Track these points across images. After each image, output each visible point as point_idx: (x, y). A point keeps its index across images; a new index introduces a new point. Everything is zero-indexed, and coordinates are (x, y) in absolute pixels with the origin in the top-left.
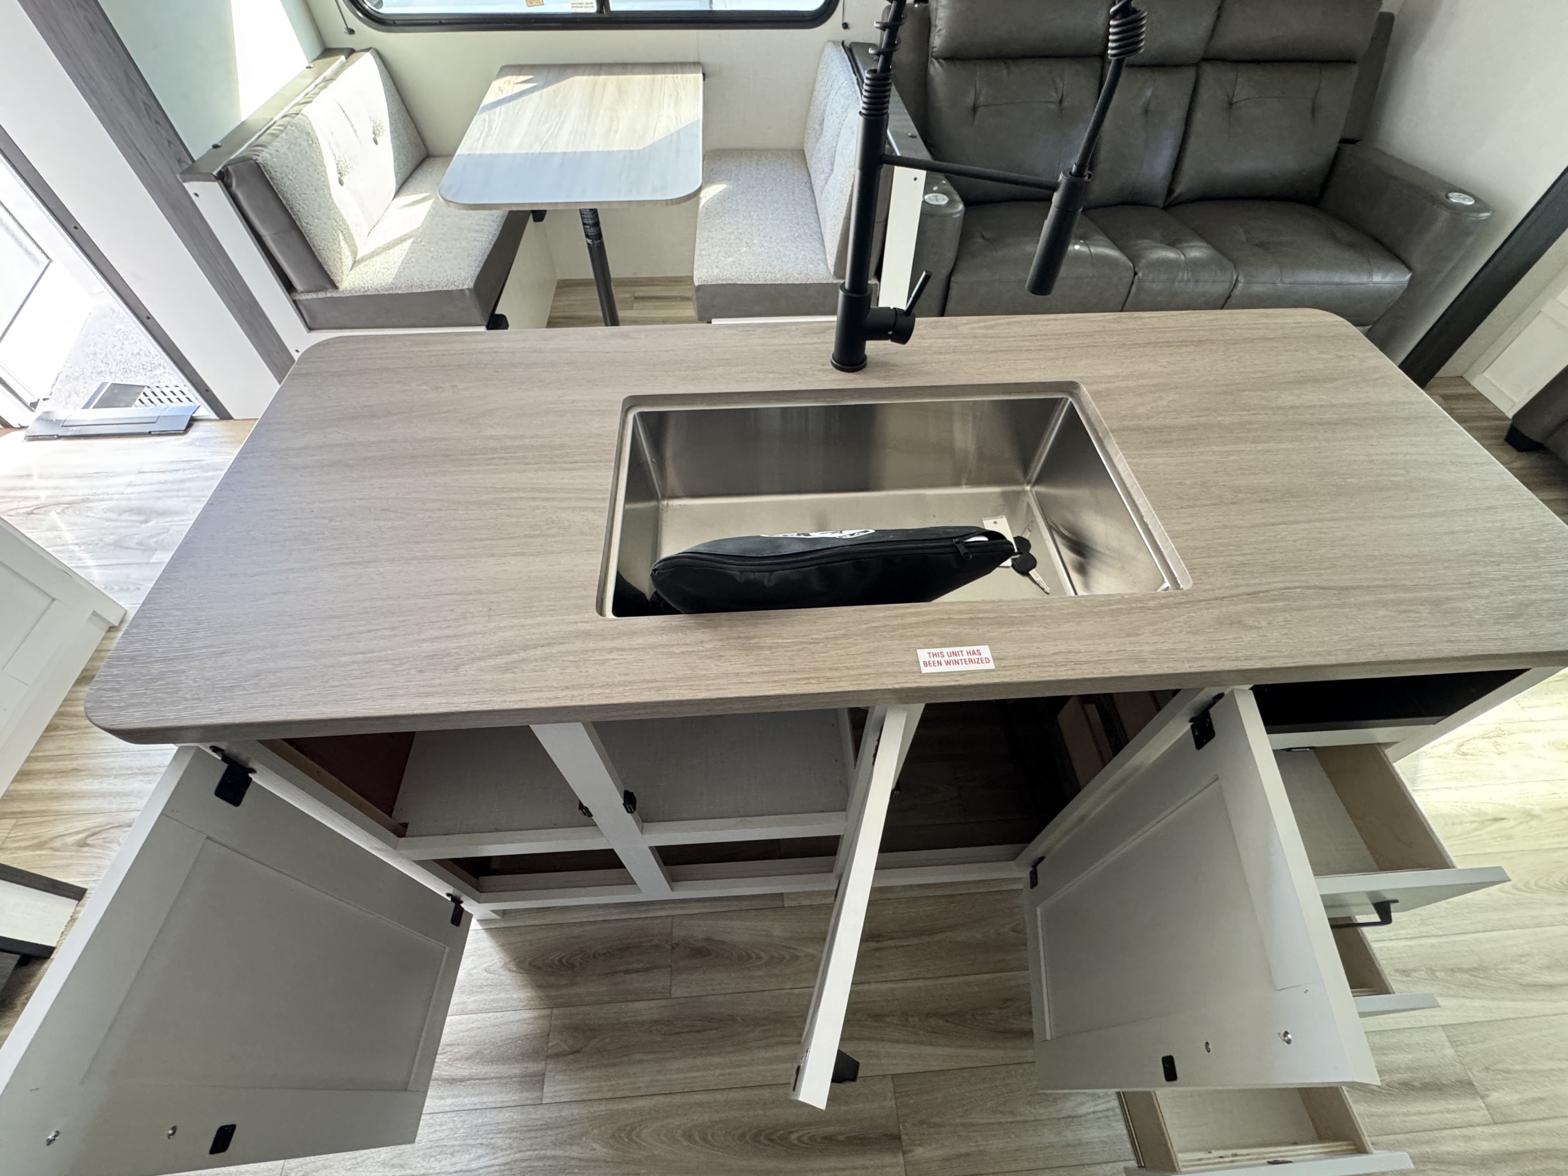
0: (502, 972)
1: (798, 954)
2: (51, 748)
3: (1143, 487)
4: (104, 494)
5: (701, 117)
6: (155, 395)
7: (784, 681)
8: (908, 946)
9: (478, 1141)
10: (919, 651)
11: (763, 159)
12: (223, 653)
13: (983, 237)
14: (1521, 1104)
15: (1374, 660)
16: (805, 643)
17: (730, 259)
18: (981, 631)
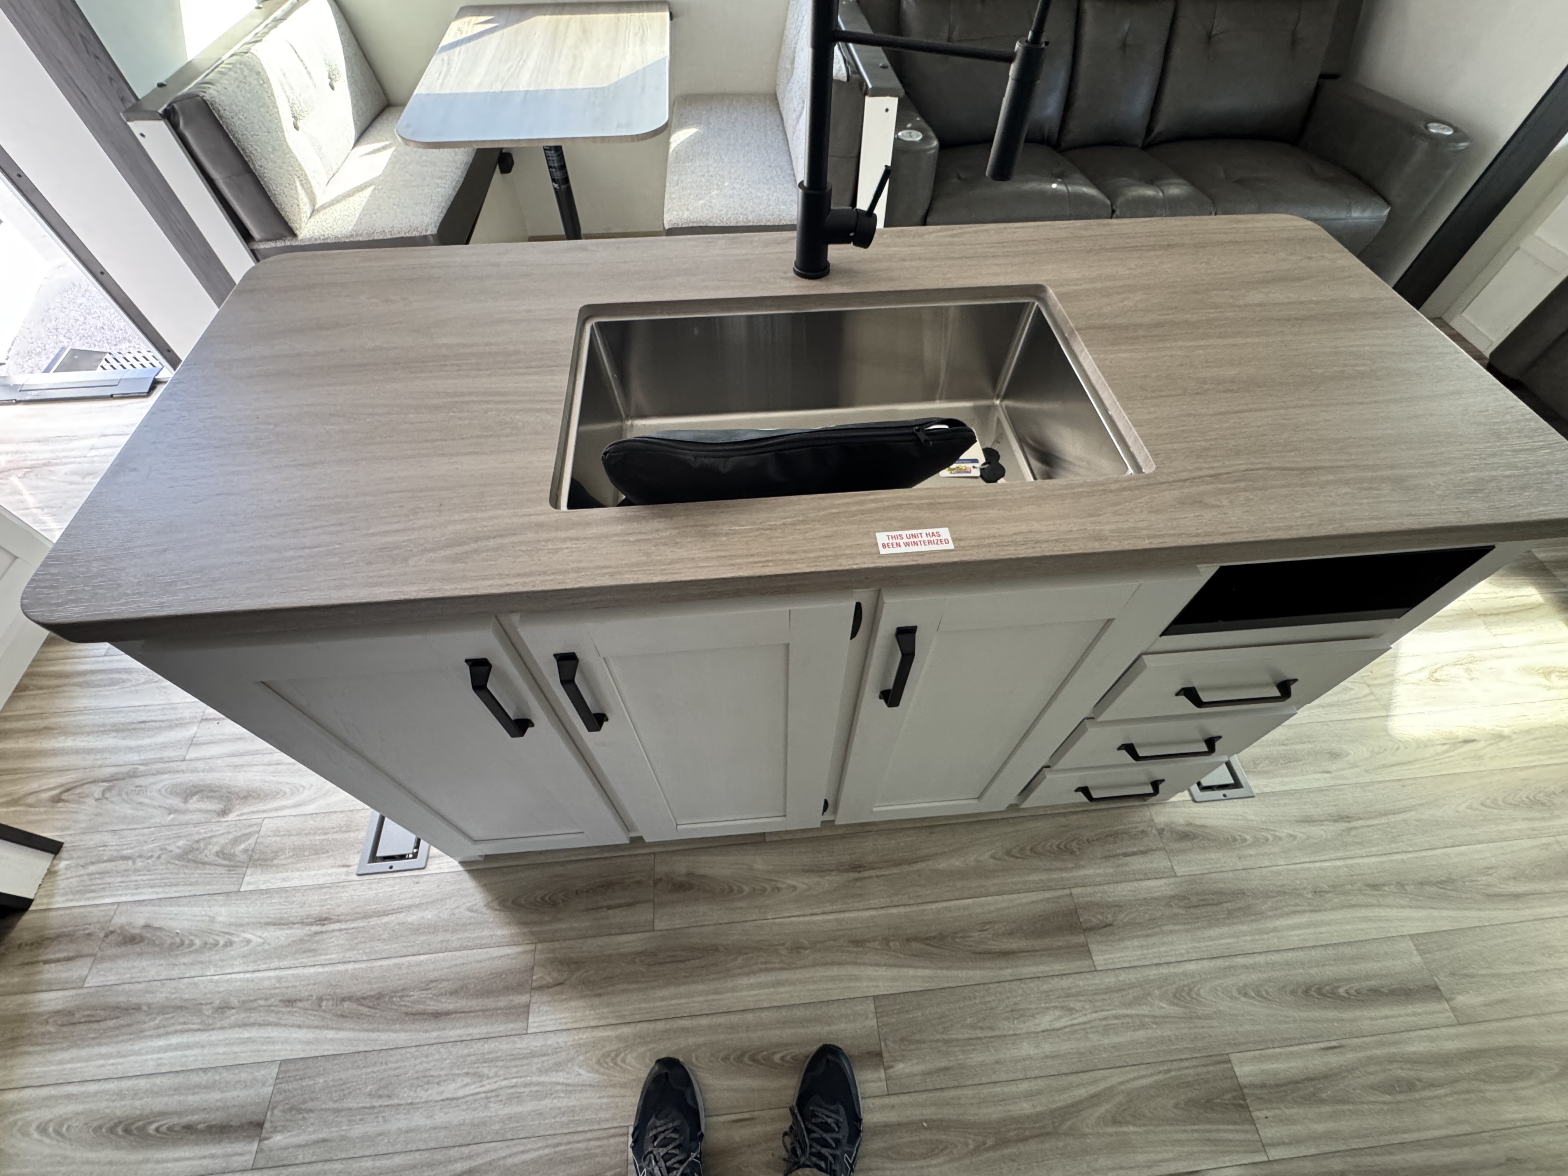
0: (484, 910)
1: (779, 885)
2: (22, 707)
3: (1107, 381)
4: (65, 457)
5: (667, 53)
6: (118, 361)
7: (740, 564)
8: (888, 875)
9: (464, 1071)
10: (877, 534)
11: (735, 103)
12: (165, 550)
13: (959, 178)
14: (1485, 1005)
15: (1334, 533)
16: (763, 529)
17: (701, 202)
18: (941, 514)
